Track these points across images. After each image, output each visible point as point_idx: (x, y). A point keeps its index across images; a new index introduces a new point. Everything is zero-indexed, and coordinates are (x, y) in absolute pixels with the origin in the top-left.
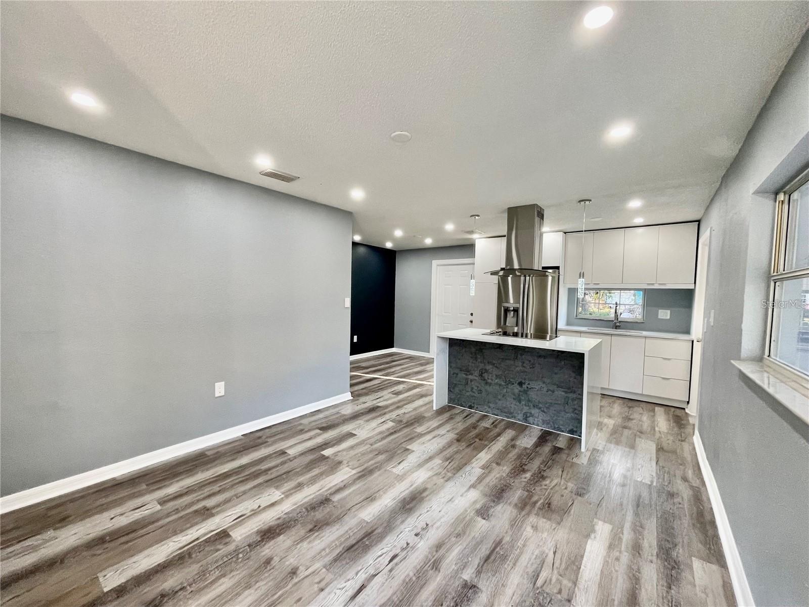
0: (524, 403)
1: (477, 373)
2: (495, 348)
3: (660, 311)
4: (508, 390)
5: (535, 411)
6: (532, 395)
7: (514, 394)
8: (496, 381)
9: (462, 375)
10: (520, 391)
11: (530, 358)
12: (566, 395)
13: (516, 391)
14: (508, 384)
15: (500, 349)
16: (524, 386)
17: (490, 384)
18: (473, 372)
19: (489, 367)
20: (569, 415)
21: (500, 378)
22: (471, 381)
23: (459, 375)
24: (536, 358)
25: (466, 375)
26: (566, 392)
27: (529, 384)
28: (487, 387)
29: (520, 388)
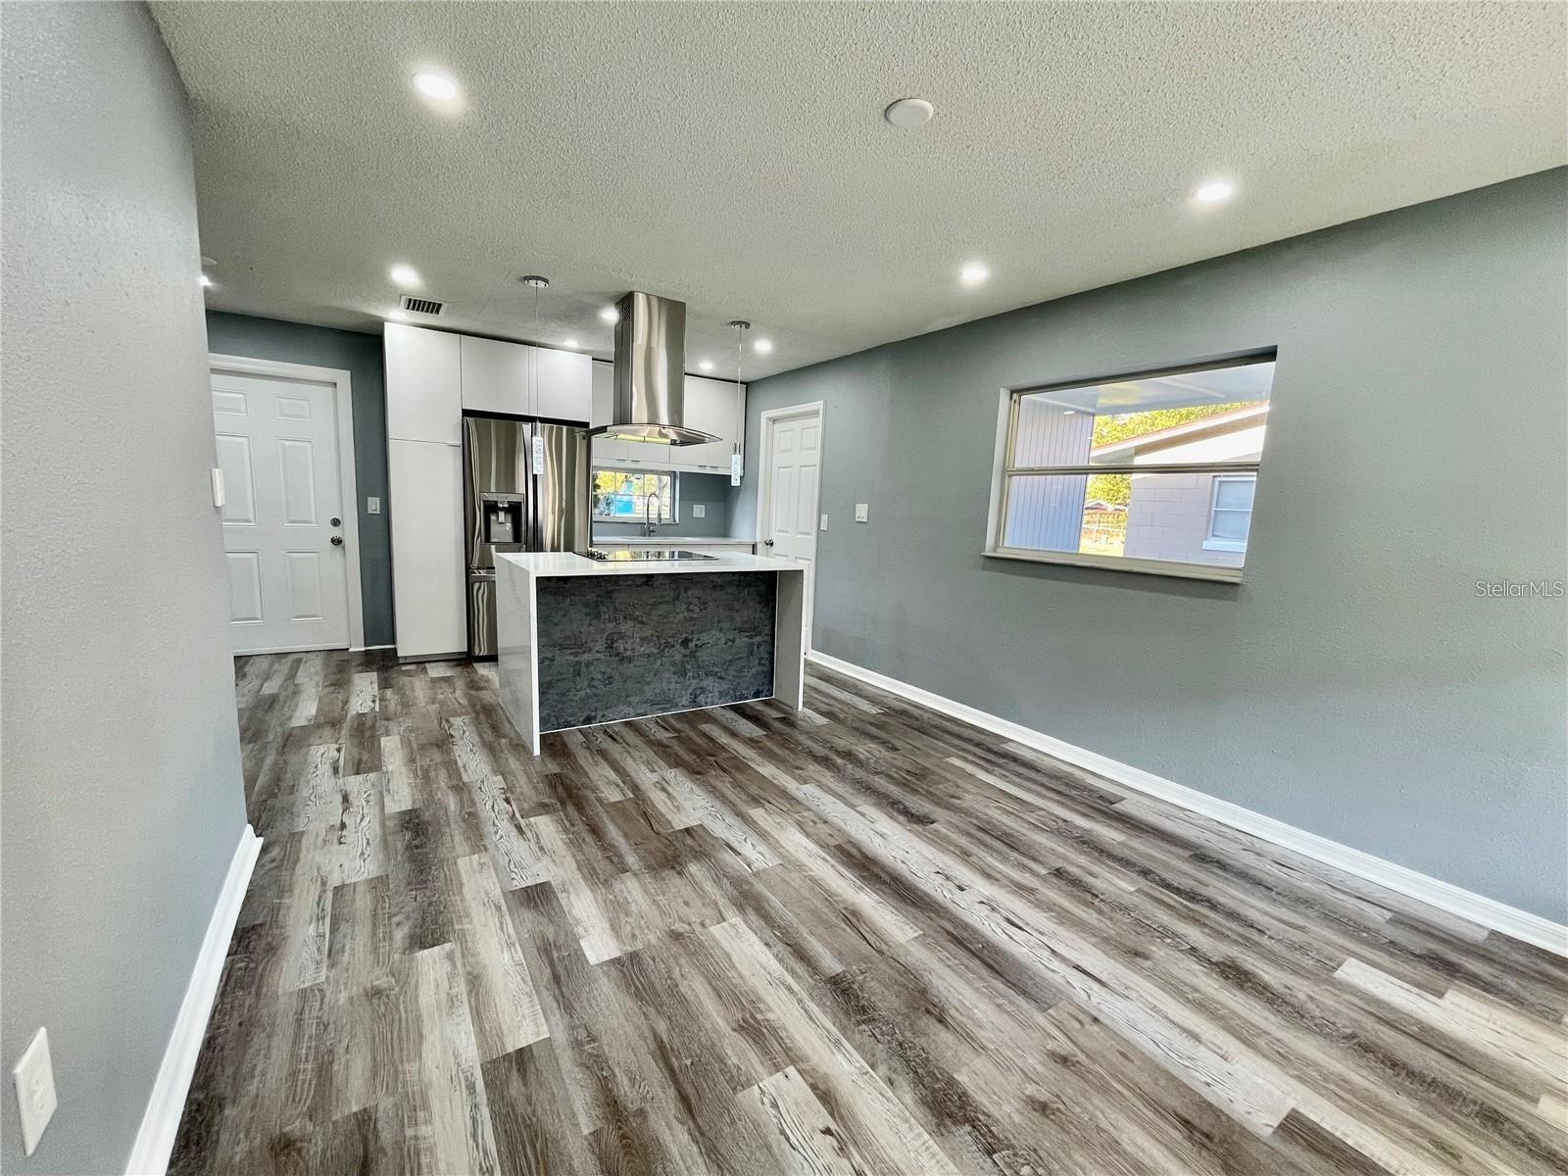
0: (691, 674)
1: (600, 645)
2: (638, 586)
3: (695, 506)
4: (665, 660)
5: (708, 682)
6: (704, 656)
7: (674, 664)
8: (642, 649)
9: (568, 658)
10: (685, 656)
11: (698, 593)
12: (751, 641)
13: (678, 657)
14: (663, 651)
15: (648, 585)
16: (691, 645)
17: (630, 660)
18: (592, 644)
19: (626, 627)
20: (753, 670)
21: (649, 642)
22: (588, 664)
23: (558, 659)
24: (709, 592)
25: (576, 654)
26: (750, 637)
27: (698, 639)
28: (625, 668)
29: (684, 651)
